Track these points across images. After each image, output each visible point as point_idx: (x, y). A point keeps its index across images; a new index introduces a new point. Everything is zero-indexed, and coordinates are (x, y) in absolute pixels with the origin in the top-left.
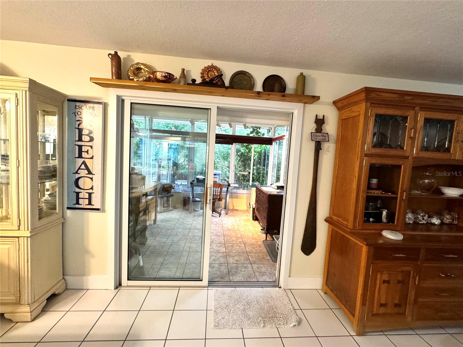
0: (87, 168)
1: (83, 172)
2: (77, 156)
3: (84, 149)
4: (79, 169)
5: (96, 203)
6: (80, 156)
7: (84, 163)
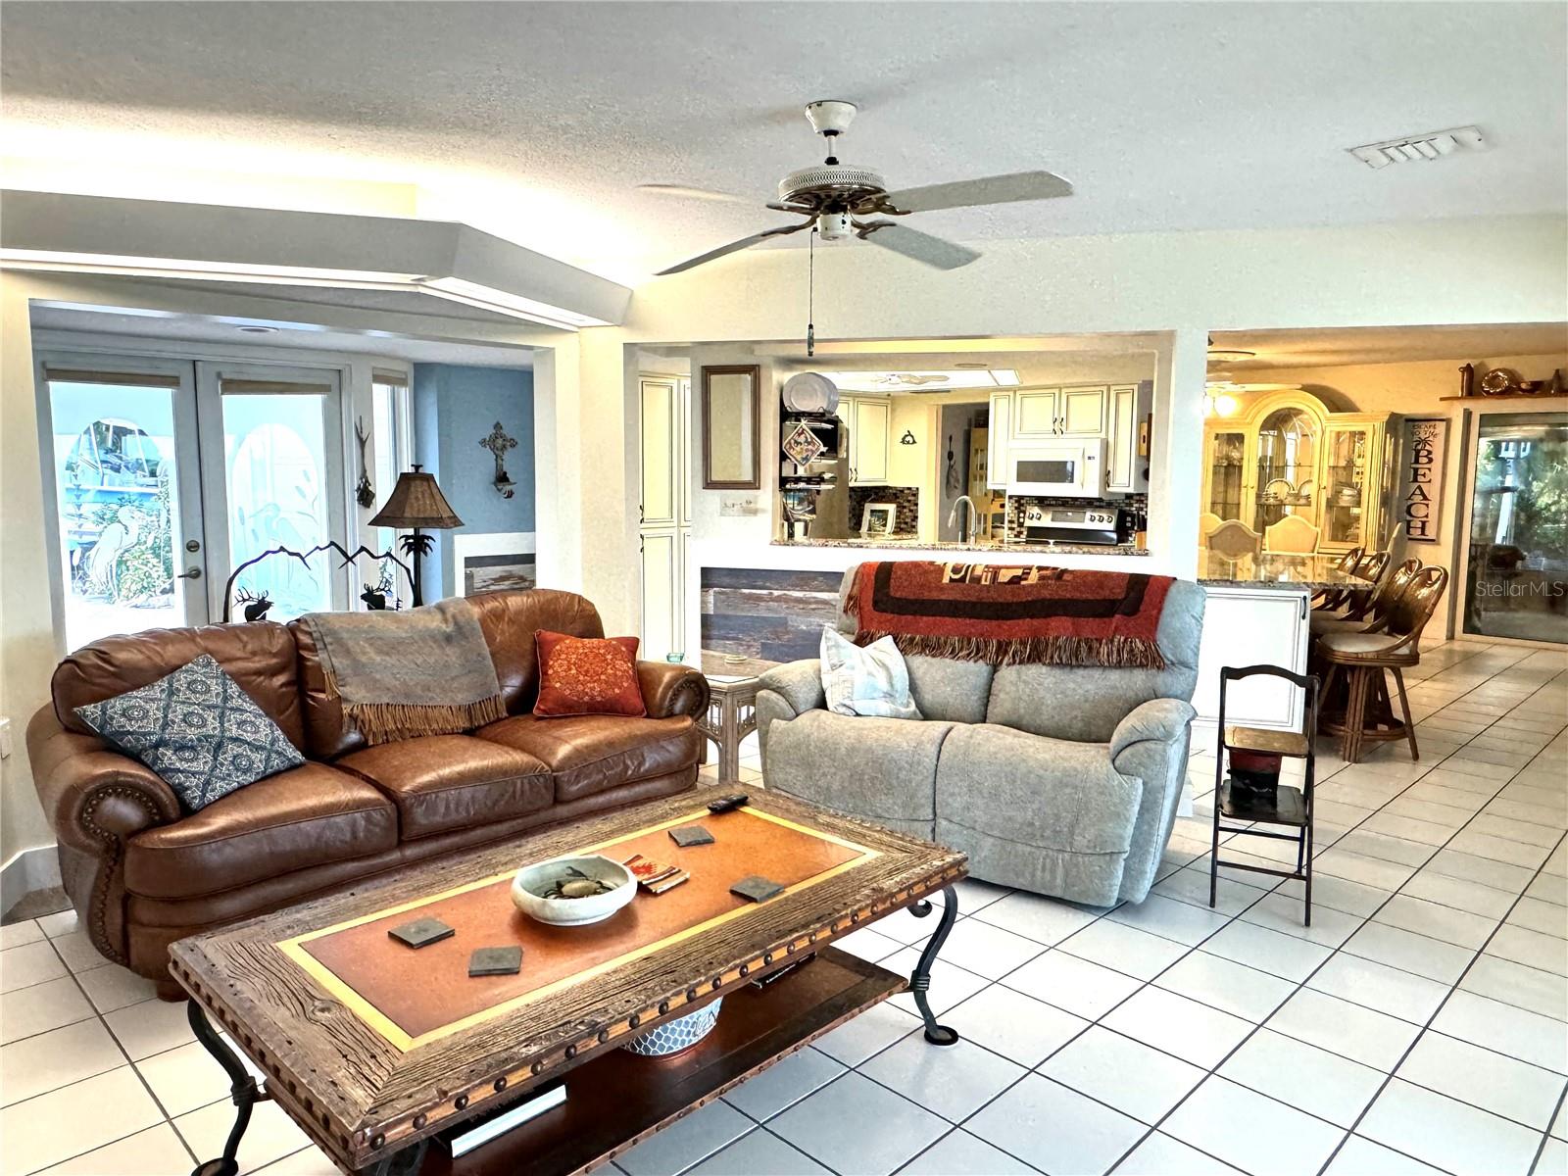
0: (1423, 494)
1: (1418, 498)
2: (1411, 480)
3: (1421, 472)
4: (1414, 494)
5: (1431, 533)
6: (1415, 480)
7: (1419, 488)
